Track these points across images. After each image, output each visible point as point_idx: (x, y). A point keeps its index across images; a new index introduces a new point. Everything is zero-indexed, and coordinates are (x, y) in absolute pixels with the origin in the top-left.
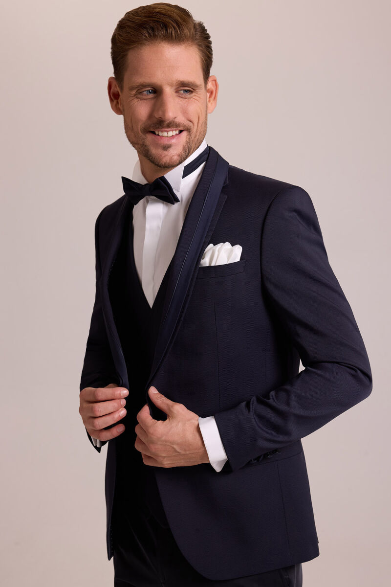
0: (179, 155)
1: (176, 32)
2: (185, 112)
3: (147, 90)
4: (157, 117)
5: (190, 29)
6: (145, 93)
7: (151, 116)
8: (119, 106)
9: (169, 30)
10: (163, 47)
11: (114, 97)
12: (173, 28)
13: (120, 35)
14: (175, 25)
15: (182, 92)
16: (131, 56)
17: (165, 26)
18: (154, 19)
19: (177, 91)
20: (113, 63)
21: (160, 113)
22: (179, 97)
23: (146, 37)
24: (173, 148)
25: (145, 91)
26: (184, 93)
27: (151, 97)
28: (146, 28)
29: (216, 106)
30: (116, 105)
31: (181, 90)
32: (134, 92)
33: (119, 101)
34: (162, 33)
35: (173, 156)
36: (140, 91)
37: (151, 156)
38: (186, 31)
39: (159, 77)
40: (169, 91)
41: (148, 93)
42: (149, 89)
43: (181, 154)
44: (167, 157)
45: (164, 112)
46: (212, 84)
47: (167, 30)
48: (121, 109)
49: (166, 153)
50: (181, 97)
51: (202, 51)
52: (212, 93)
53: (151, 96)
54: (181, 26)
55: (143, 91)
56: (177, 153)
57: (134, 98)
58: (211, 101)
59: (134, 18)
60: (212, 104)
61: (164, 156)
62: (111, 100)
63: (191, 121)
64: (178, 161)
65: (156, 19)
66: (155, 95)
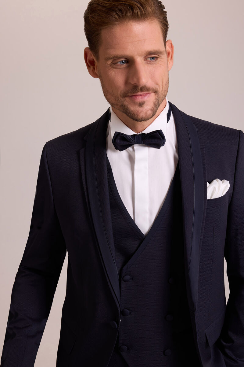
0: (151, 110)
1: (141, 12)
2: (152, 77)
3: (121, 61)
4: (133, 83)
5: (152, 6)
6: (119, 63)
7: (127, 82)
8: (96, 71)
9: (135, 11)
10: (132, 25)
11: (91, 64)
12: (138, 9)
13: (93, 18)
14: (139, 5)
15: (149, 59)
16: (104, 33)
17: (132, 8)
18: (121, 2)
19: (146, 59)
20: (87, 38)
21: (135, 80)
22: (148, 63)
23: (116, 18)
24: (146, 104)
25: (119, 61)
26: (151, 60)
27: (124, 67)
28: (115, 11)
29: (173, 64)
30: (93, 71)
31: (148, 58)
32: (109, 62)
33: (95, 68)
34: (130, 14)
35: (147, 111)
36: (115, 62)
37: (129, 113)
38: (149, 9)
39: (130, 50)
40: (139, 60)
41: (122, 63)
42: (123, 59)
43: (153, 108)
44: (142, 113)
45: (138, 79)
46: (169, 47)
47: (133, 11)
48: (97, 73)
49: (141, 109)
50: (149, 64)
51: (161, 22)
52: (169, 54)
53: (125, 65)
54: (144, 5)
55: (118, 62)
56: (150, 109)
57: (110, 68)
58: (170, 61)
59: (104, 3)
60: (170, 63)
61: (141, 112)
62: (88, 66)
63: (157, 84)
64: (151, 115)
65: (123, 2)
66: (128, 64)
